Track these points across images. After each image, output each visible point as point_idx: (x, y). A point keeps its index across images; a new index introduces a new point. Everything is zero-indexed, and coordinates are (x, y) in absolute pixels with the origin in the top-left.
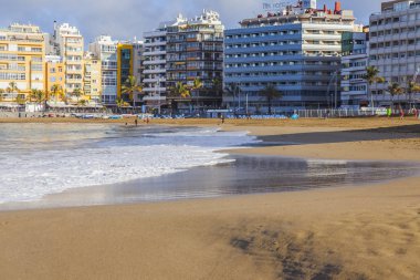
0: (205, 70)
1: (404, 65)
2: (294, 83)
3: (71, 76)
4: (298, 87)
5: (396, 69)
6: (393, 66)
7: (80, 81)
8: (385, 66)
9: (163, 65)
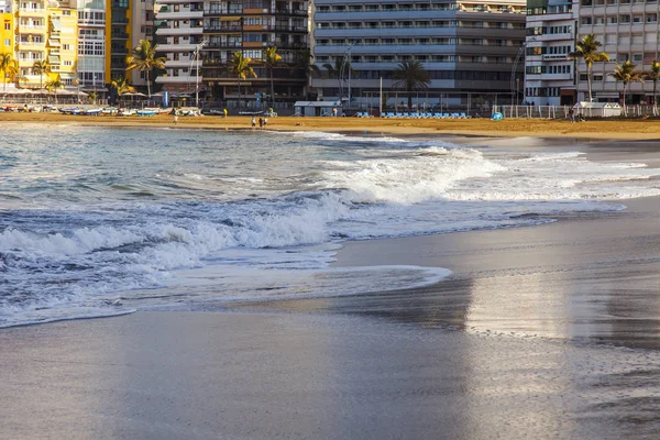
0: (276, 31)
1: (640, 34)
2: (440, 58)
3: (25, 38)
4: (449, 65)
5: (626, 41)
6: (620, 35)
7: (41, 47)
8: (606, 36)
9: (195, 22)
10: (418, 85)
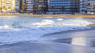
0: (44, 2)
3: (7, 4)
4: (69, 7)
5: (94, 3)
7: (9, 5)
8: (91, 3)
9: (32, 1)
10: (64, 10)
